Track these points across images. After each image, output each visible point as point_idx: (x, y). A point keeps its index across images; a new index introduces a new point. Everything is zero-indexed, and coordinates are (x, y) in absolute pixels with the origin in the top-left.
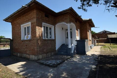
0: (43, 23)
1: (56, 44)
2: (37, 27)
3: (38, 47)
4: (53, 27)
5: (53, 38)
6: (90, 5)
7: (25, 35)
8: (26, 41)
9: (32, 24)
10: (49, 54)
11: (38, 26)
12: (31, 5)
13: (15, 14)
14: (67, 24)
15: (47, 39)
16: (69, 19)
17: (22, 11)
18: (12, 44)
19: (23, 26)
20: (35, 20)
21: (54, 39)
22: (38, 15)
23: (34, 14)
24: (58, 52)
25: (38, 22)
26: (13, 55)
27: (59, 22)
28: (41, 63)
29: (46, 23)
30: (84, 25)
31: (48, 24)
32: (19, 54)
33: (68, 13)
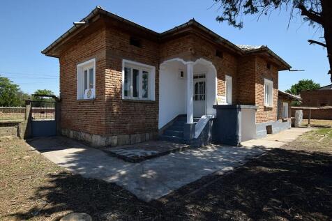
0: (124, 61)
1: (158, 113)
2: (107, 71)
3: (108, 118)
4: (154, 68)
5: (152, 97)
6: (254, 10)
7: (86, 88)
8: (86, 102)
9: (97, 62)
10: (138, 137)
11: (111, 68)
12: (94, 20)
13: (64, 39)
14: (185, 63)
15: (134, 98)
16: (191, 50)
17: (78, 32)
18: (60, 110)
19: (82, 67)
20: (103, 54)
21: (154, 100)
22: (110, 42)
23: (101, 40)
24: (164, 134)
25: (111, 59)
26: (62, 135)
27: (169, 57)
28: (112, 153)
29: (133, 60)
30: (246, 65)
31: (138, 61)
32: (71, 132)
33: (187, 33)
